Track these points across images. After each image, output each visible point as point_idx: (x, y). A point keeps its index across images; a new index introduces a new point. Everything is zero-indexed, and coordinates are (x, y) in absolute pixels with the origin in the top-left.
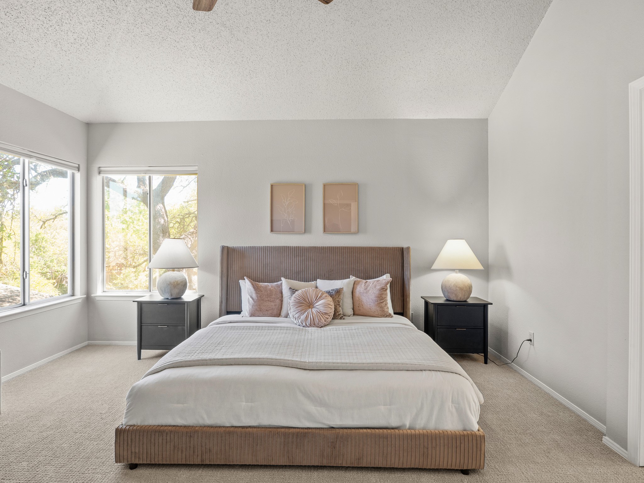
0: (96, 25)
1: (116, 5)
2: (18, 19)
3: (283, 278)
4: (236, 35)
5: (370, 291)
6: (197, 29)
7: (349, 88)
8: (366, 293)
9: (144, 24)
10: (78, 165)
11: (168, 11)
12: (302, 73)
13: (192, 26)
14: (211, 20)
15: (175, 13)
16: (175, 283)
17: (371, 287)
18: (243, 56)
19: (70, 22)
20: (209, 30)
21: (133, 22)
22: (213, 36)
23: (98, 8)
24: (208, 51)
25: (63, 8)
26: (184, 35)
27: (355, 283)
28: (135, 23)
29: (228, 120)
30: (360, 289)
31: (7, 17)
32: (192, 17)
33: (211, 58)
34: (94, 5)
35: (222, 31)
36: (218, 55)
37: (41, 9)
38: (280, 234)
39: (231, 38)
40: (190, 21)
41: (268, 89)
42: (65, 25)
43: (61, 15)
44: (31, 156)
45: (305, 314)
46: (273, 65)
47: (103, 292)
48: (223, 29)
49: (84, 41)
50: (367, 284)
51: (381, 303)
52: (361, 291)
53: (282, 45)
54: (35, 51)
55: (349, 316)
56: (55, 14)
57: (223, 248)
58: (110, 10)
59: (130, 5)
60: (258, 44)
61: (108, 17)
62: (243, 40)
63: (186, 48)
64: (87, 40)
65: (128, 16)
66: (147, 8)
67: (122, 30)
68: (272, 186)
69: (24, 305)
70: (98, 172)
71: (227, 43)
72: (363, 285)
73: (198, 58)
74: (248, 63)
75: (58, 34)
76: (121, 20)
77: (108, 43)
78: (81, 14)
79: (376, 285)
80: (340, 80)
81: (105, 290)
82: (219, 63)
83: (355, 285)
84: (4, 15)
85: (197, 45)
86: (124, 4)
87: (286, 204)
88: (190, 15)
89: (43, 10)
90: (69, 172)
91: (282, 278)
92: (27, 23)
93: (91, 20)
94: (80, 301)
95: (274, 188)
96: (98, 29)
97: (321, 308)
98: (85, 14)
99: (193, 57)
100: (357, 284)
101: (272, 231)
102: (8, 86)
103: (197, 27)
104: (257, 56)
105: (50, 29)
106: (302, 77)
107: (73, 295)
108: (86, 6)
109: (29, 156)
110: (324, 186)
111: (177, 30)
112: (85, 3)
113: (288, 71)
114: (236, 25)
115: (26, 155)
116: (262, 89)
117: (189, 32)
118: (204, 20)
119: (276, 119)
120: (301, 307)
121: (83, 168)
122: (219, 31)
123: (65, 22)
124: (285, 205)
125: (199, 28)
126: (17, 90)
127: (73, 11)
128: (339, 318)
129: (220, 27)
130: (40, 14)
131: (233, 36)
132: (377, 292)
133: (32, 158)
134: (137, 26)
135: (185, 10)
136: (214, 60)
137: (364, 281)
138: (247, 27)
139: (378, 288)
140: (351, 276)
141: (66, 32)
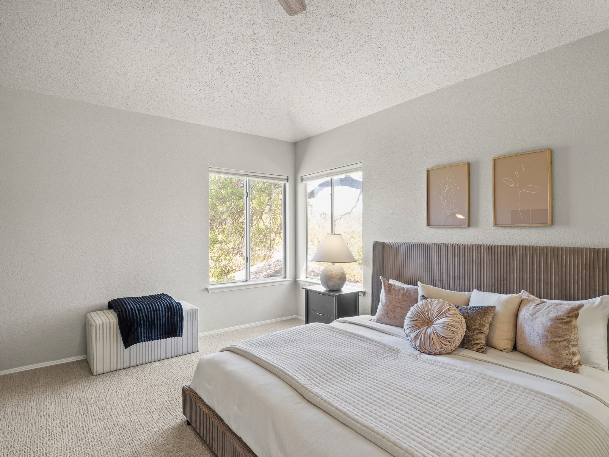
0: (253, 66)
1: (257, 44)
2: (207, 83)
3: (420, 282)
4: (346, 19)
5: (538, 319)
6: (315, 32)
7: (509, 11)
8: (532, 320)
9: (282, 48)
10: (288, 177)
11: (289, 28)
12: (433, 23)
13: (310, 31)
14: (320, 17)
15: (294, 26)
16: (330, 276)
17: (542, 312)
18: (363, 36)
19: (236, 71)
20: (324, 27)
21: (275, 51)
22: (330, 31)
23: (247, 53)
24: (334, 47)
25: (226, 64)
26: (310, 43)
27: (521, 303)
28: (277, 51)
29: (386, 109)
30: (524, 313)
31: (201, 84)
32: (306, 22)
33: (339, 52)
34: (243, 51)
35: (333, 22)
36: (343, 47)
37: (214, 70)
38: (439, 228)
39: (344, 24)
40: (306, 27)
41: (406, 60)
42: (235, 75)
43: (228, 69)
44: (249, 175)
45: (416, 332)
46: (396, 31)
47: (307, 277)
48: (333, 19)
49: (253, 81)
50: (538, 307)
51: (555, 342)
52: (525, 317)
53: (393, 3)
54: (229, 101)
55: (502, 351)
56: (224, 70)
57: (376, 244)
58: (255, 49)
59: (266, 38)
60: (369, 16)
61: (257, 55)
62: (354, 20)
63: (317, 53)
64: (255, 80)
65: (270, 48)
66: (276, 34)
67: (273, 61)
68: (428, 171)
69: (247, 281)
70: (301, 180)
71: (343, 30)
72: (532, 307)
73: (330, 58)
74: (372, 42)
75: (234, 83)
76: (268, 54)
77: (270, 76)
78: (239, 62)
79: (551, 311)
80: (487, 7)
81: (307, 276)
82: (348, 55)
83: (522, 305)
84: (199, 84)
85: (323, 46)
86: (262, 40)
87: (445, 191)
88: (304, 22)
89: (216, 70)
90: (282, 183)
91: (418, 282)
92: (214, 84)
93: (248, 63)
94: (289, 282)
95: (431, 173)
96: (257, 68)
97: (439, 329)
98: (241, 61)
99: (326, 59)
100: (524, 305)
101: (428, 224)
102: (230, 130)
103: (314, 30)
104: (376, 29)
105: (228, 81)
106: (434, 28)
107: (285, 278)
108: (238, 55)
109: (247, 175)
110: (495, 160)
111: (303, 40)
112: (236, 53)
113: (415, 30)
114: (341, 8)
115: (244, 175)
116: (400, 63)
117: (311, 38)
118: (315, 20)
119: (433, 91)
120: (415, 322)
121: (291, 179)
122: (331, 23)
123: (233, 73)
124: (444, 193)
125: (316, 29)
126: (236, 131)
127: (233, 63)
128: (475, 349)
129: (330, 19)
130: (216, 74)
131: (344, 21)
132: (549, 324)
133: (249, 176)
134: (279, 53)
135: (298, 19)
136: (343, 54)
137: (538, 300)
138: (351, 4)
139: (552, 316)
140: (522, 290)
141: (238, 80)
